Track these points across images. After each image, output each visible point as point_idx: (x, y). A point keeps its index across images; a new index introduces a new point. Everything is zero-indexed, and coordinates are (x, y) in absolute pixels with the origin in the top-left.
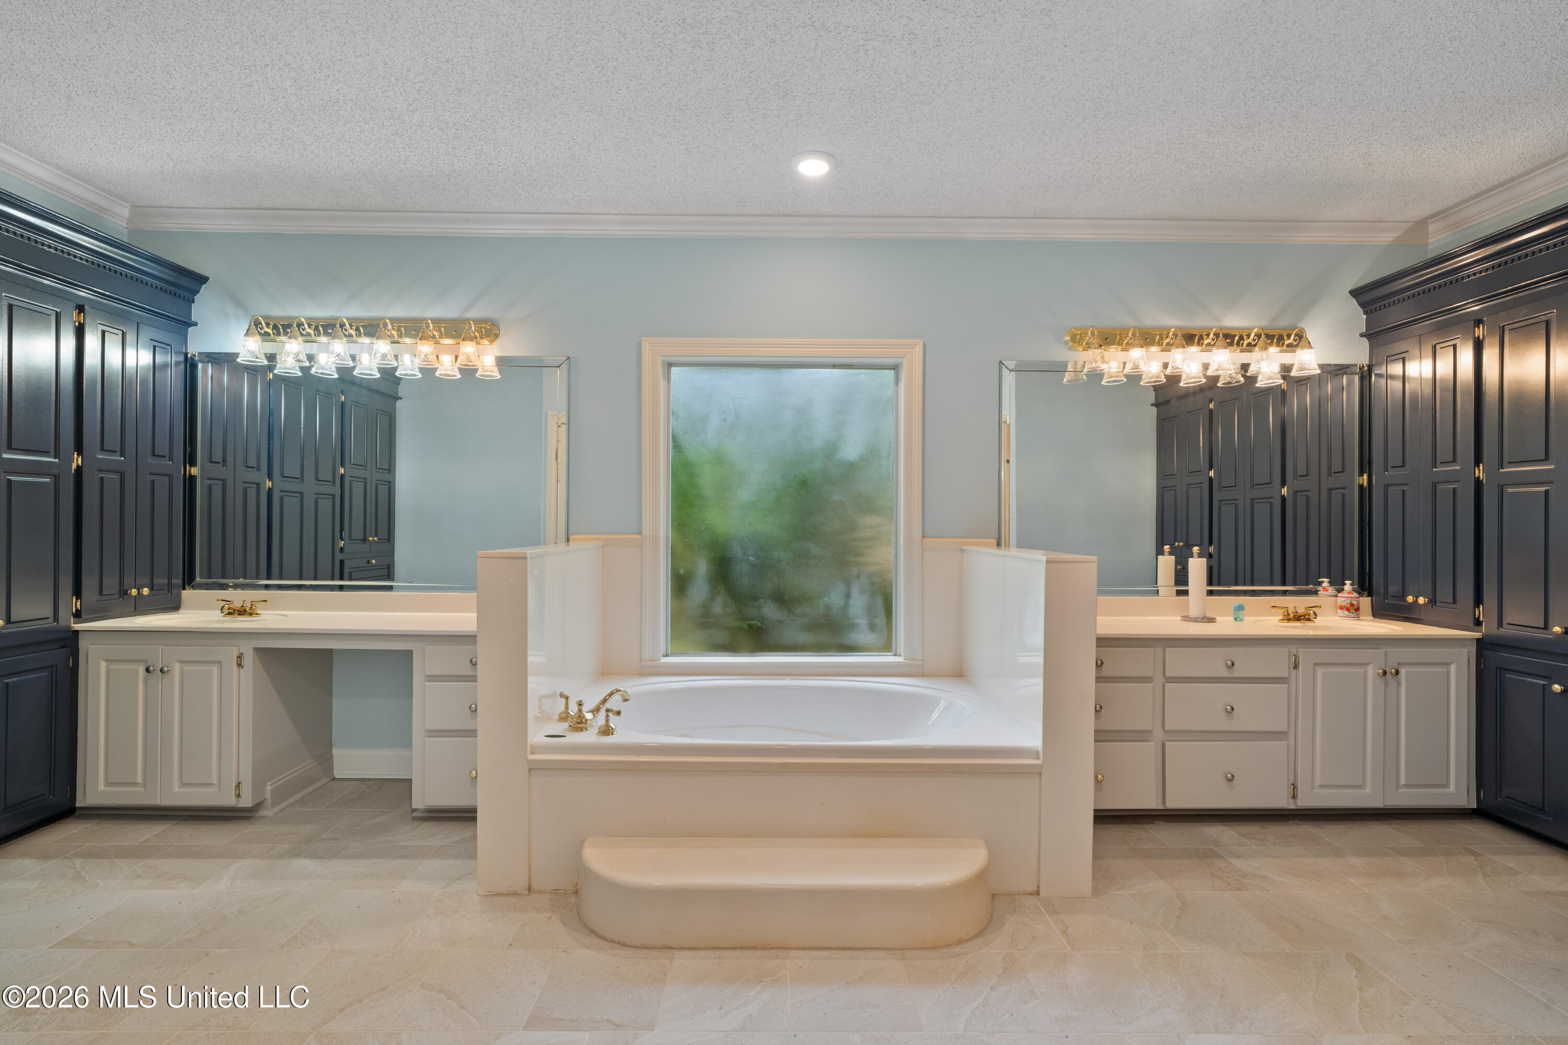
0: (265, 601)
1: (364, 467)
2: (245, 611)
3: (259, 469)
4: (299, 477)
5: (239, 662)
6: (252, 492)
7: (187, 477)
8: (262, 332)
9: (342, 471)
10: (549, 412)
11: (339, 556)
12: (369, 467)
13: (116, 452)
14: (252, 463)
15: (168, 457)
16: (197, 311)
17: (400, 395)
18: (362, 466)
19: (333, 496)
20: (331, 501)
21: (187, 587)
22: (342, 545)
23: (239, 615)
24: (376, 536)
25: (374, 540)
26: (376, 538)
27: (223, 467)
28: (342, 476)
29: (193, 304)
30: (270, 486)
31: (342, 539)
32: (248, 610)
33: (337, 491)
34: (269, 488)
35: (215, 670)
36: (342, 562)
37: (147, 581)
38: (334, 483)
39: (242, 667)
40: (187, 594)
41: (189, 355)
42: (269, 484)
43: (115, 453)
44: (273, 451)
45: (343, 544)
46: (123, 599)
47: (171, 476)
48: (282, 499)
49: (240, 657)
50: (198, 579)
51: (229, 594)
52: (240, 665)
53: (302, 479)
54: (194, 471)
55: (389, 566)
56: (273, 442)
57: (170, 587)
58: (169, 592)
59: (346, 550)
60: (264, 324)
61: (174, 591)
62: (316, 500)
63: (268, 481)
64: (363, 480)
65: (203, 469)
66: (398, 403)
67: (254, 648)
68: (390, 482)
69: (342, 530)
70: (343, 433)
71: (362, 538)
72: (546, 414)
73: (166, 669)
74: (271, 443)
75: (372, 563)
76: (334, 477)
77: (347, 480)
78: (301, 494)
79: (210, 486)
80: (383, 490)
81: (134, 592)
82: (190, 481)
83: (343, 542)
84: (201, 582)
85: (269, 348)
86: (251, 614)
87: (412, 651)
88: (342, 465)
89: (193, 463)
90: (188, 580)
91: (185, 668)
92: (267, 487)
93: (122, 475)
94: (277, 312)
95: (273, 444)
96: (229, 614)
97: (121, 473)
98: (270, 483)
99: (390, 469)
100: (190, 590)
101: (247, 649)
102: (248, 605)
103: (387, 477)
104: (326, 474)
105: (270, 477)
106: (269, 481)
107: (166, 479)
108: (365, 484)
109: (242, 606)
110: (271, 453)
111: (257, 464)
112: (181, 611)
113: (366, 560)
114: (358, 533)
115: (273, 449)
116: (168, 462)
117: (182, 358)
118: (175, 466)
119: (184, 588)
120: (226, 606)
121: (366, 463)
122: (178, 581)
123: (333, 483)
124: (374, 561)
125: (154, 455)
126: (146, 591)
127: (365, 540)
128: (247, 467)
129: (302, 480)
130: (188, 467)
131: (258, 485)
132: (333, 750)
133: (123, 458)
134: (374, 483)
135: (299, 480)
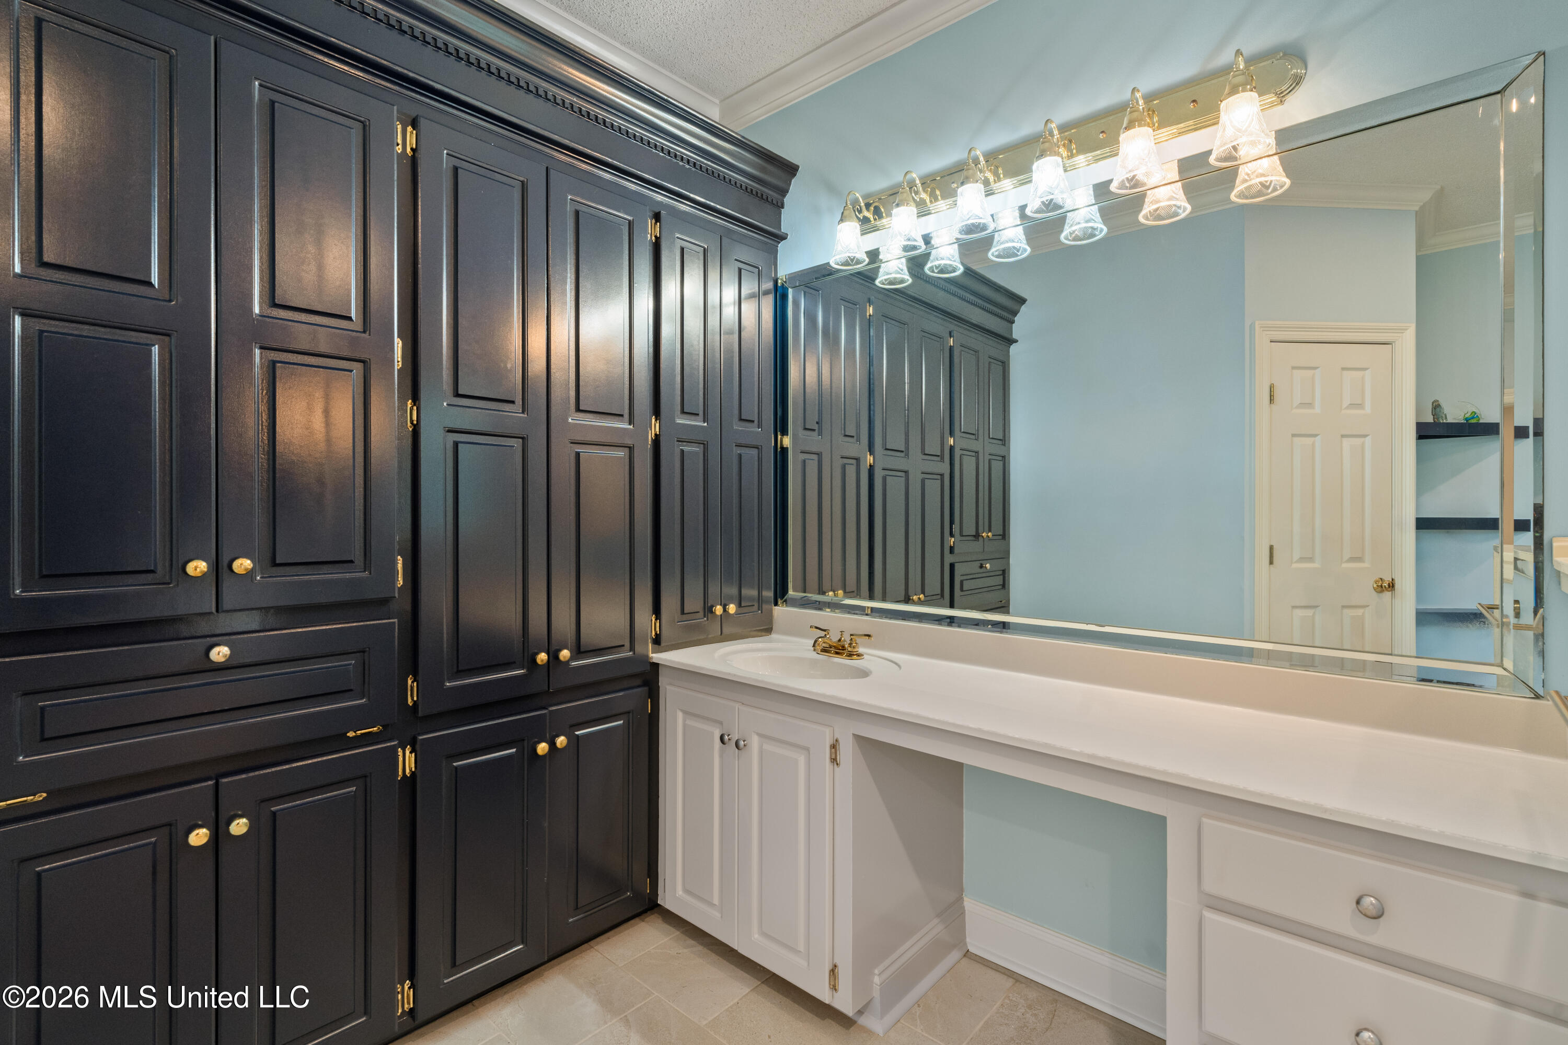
0: (869, 636)
1: (975, 435)
2: (843, 648)
3: (858, 440)
4: (903, 450)
5: (833, 757)
6: (851, 471)
7: (779, 450)
8: (861, 216)
9: (951, 442)
10: (1257, 323)
11: (949, 559)
12: (981, 438)
13: (698, 415)
14: (851, 431)
15: (756, 422)
16: (789, 219)
17: (1015, 336)
18: (973, 434)
19: (942, 475)
20: (939, 482)
21: (780, 601)
22: (952, 544)
23: (837, 653)
24: (990, 531)
25: (988, 536)
26: (990, 534)
27: (819, 436)
28: (952, 448)
29: (783, 210)
30: (872, 462)
31: (952, 535)
32: (846, 646)
33: (944, 468)
34: (870, 466)
35: (802, 759)
36: (952, 566)
37: (734, 591)
38: (942, 457)
39: (837, 764)
40: (780, 612)
41: (779, 281)
42: (870, 459)
43: (697, 417)
44: (874, 415)
45: (954, 542)
46: (708, 620)
47: (760, 447)
48: (884, 479)
49: (834, 747)
50: (791, 592)
51: (825, 617)
52: (834, 761)
53: (906, 452)
54: (787, 441)
55: (1004, 571)
56: (874, 401)
57: (760, 600)
58: (759, 610)
59: (956, 550)
60: (862, 204)
61: (765, 607)
62: (923, 481)
63: (868, 456)
64: (974, 454)
65: (795, 440)
66: (1013, 348)
67: (853, 734)
68: (1004, 457)
69: (952, 522)
70: (952, 390)
71: (974, 534)
72: (1252, 328)
73: (742, 743)
74: (872, 403)
75: (986, 567)
76: (942, 451)
77: (957, 453)
78: (906, 472)
79: (804, 461)
80: (997, 466)
81: (719, 610)
82: (782, 454)
83: (953, 540)
84: (795, 597)
85: (870, 242)
86: (850, 655)
87: (1163, 819)
88: (952, 434)
89: (785, 432)
90: (781, 593)
91: (765, 747)
92: (868, 464)
93: (705, 445)
94: (880, 184)
95: (874, 405)
96: (824, 650)
97: (704, 444)
98: (872, 458)
99: (1004, 441)
100: (782, 606)
101: (845, 733)
102: (846, 638)
103: (1000, 450)
104: (933, 447)
105: (871, 450)
106: (870, 455)
107: (754, 452)
108: (977, 459)
109: (840, 640)
110: (872, 420)
111: (857, 433)
112: (774, 636)
113: (978, 564)
114: (970, 529)
115: (874, 411)
116: (757, 429)
117: (769, 285)
118: (762, 433)
119: (776, 604)
120: (820, 640)
121: (978, 430)
122: (769, 594)
123: (941, 459)
124: (988, 566)
125: (741, 420)
126: (732, 608)
127: (977, 536)
128: (846, 436)
129: (907, 455)
130: (779, 437)
131: (857, 460)
132: (965, 899)
133: (706, 424)
134: (988, 457)
135: (902, 455)
